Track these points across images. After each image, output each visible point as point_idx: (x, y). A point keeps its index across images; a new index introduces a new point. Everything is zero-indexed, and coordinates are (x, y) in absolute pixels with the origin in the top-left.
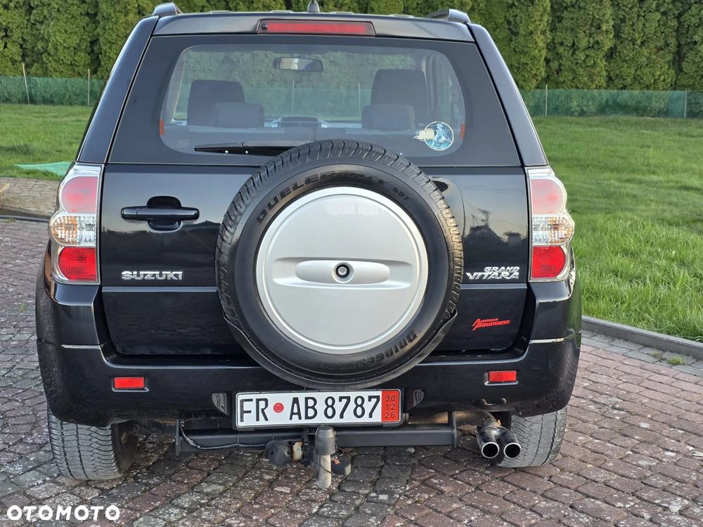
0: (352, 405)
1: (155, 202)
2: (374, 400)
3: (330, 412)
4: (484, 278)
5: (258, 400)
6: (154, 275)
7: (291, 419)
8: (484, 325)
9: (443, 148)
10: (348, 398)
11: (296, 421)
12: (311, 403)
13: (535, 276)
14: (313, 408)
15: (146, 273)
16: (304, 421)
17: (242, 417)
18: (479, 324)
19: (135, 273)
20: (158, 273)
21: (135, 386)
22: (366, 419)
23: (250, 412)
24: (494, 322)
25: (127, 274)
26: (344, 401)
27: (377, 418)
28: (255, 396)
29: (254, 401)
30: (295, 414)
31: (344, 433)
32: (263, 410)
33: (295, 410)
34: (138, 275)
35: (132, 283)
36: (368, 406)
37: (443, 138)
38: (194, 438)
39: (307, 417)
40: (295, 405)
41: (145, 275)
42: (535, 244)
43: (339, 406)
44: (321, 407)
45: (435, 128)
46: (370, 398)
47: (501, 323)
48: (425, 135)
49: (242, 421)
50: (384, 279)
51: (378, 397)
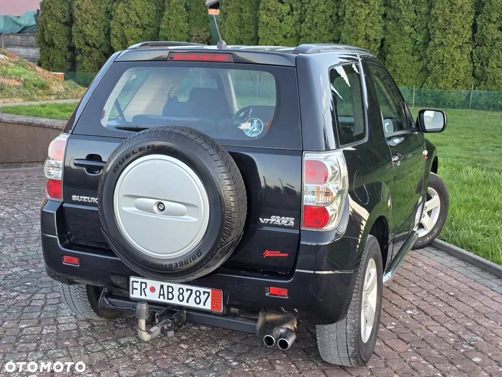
0: (193, 296)
1: (91, 157)
2: (206, 295)
3: (181, 297)
4: (271, 223)
5: (141, 283)
6: (87, 199)
7: (159, 298)
8: (271, 255)
9: (254, 135)
10: (191, 290)
11: (161, 300)
12: (170, 290)
13: (305, 226)
14: (171, 293)
15: (83, 197)
16: (166, 301)
17: (132, 292)
18: (268, 253)
19: (78, 197)
20: (89, 198)
21: (73, 262)
22: (201, 306)
23: (137, 289)
24: (277, 254)
25: (74, 197)
26: (189, 292)
27: (208, 307)
28: (140, 280)
29: (139, 282)
30: (161, 295)
31: (191, 313)
32: (144, 289)
33: (162, 293)
34: (80, 198)
35: (77, 202)
36: (203, 297)
37: (256, 129)
38: (109, 299)
39: (168, 299)
40: (162, 289)
41: (83, 199)
42: (305, 203)
43: (186, 295)
44: (176, 293)
45: (252, 122)
46: (204, 293)
47: (282, 255)
48: (245, 126)
49: (132, 294)
50: (183, 214)
51: (209, 293)
